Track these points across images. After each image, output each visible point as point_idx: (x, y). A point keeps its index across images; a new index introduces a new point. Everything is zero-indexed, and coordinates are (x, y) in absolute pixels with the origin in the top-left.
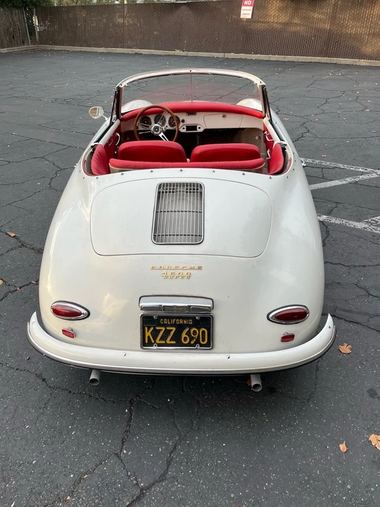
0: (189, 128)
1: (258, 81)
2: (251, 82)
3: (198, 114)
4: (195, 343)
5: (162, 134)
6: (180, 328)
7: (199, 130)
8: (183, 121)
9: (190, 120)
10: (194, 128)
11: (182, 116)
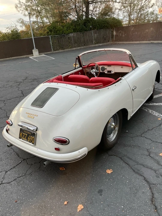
0: (108, 72)
1: (128, 52)
2: (126, 53)
3: (112, 66)
4: (31, 142)
5: (95, 73)
6: (28, 135)
7: (112, 73)
8: (106, 69)
9: (109, 69)
10: (110, 72)
11: (106, 67)
